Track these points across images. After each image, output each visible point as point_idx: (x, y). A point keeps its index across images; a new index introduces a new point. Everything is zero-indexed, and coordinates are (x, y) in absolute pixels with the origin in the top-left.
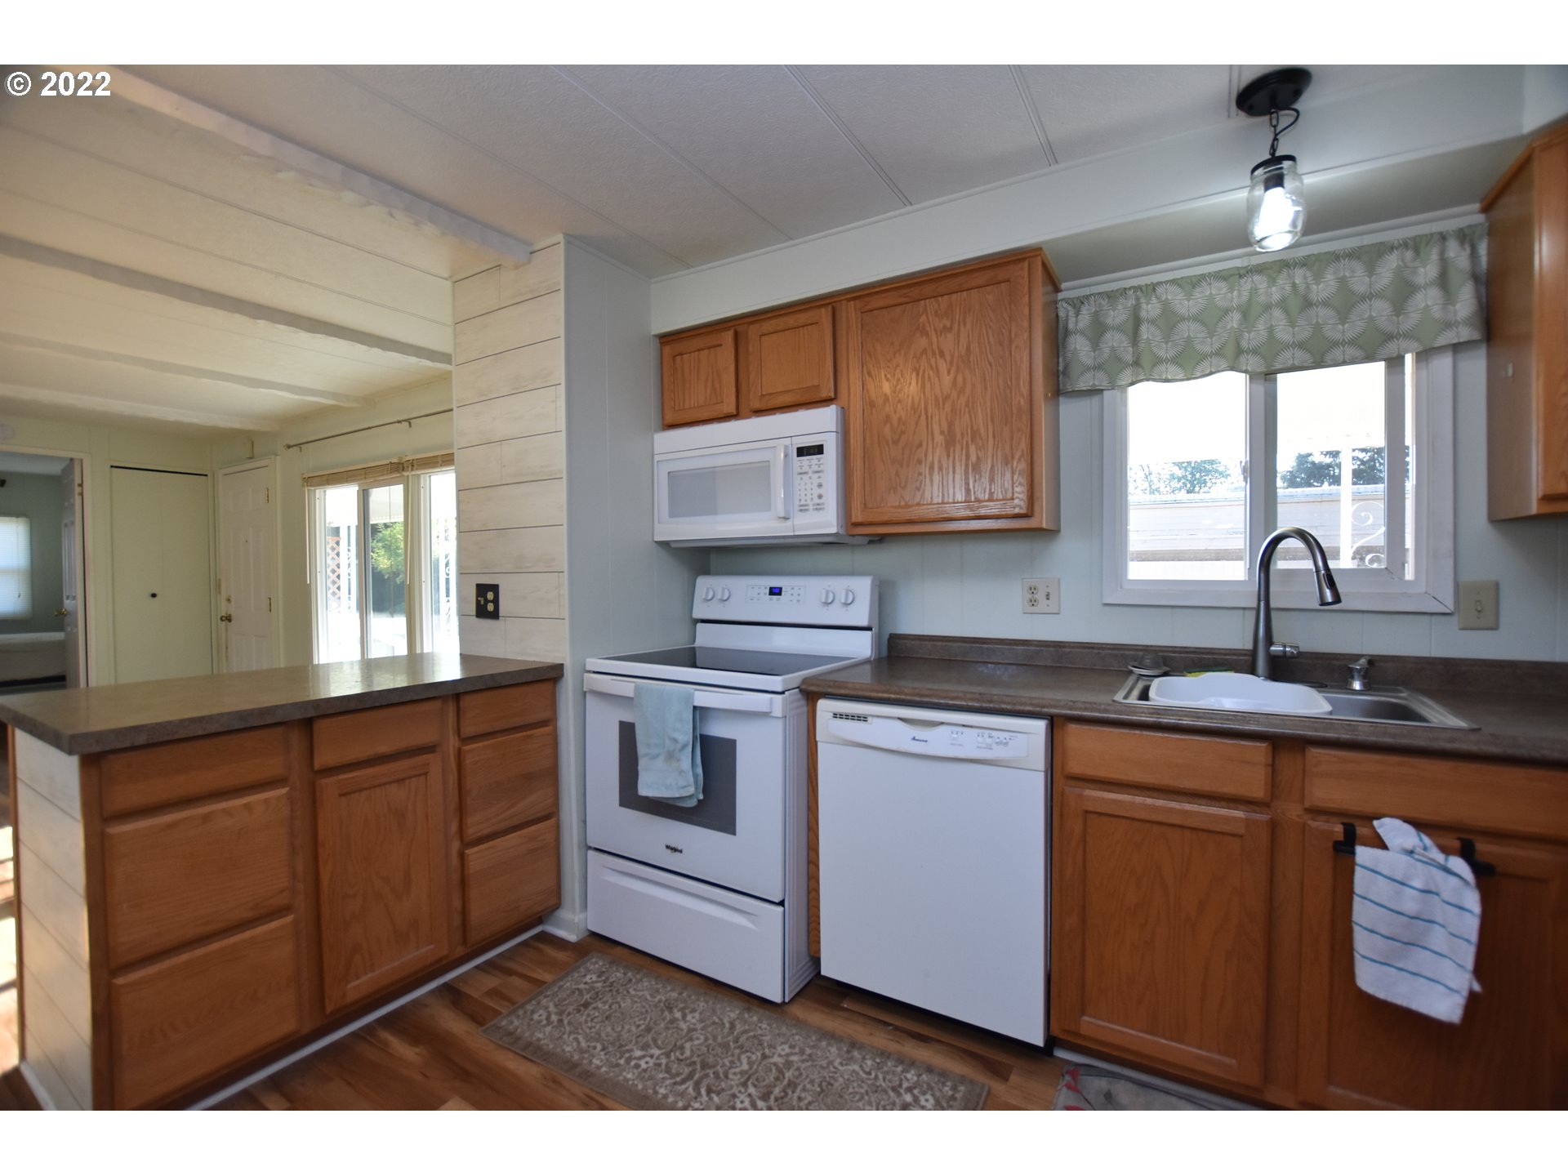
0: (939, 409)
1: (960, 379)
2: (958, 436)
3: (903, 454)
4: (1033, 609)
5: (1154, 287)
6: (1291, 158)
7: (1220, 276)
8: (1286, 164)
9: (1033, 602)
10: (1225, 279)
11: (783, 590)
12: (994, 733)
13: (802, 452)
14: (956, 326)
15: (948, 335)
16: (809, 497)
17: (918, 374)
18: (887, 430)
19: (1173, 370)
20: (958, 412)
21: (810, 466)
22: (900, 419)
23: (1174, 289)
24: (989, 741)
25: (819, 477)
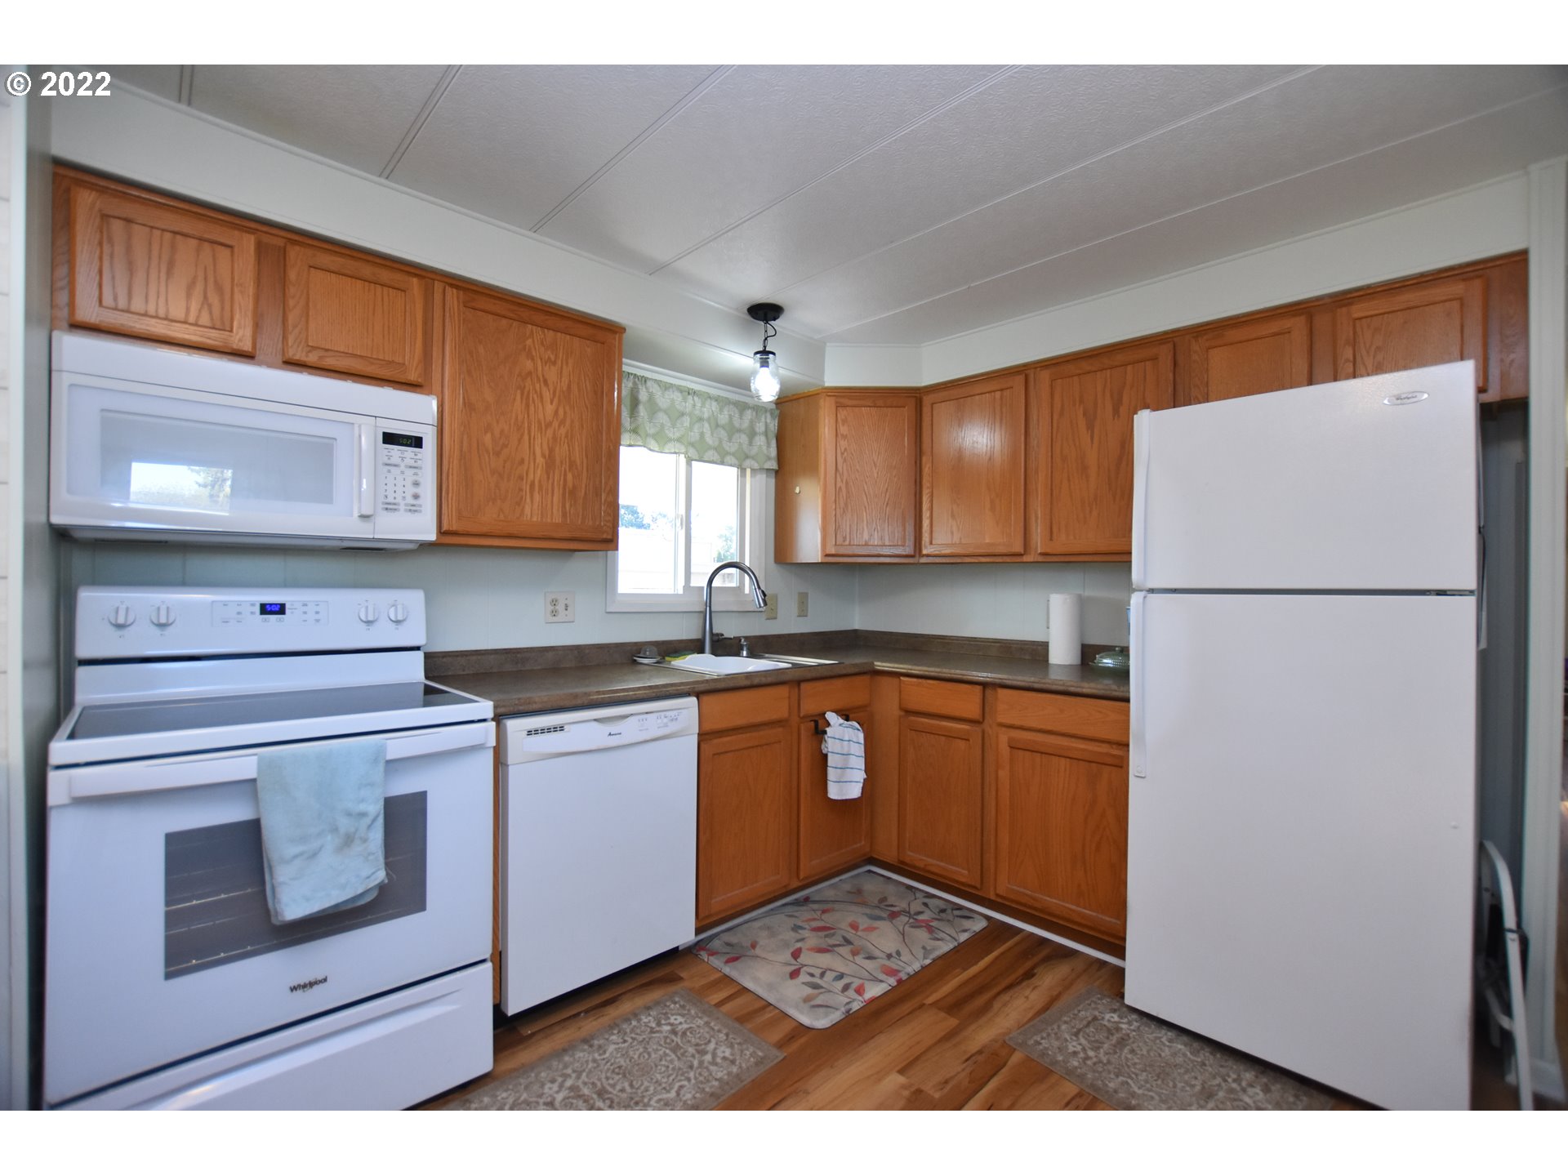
0: (541, 433)
1: (561, 412)
2: (558, 462)
3: (504, 467)
4: (555, 619)
5: (645, 380)
6: (773, 354)
7: (680, 389)
8: (771, 356)
9: (554, 613)
10: (681, 392)
11: (287, 606)
12: (668, 713)
13: (390, 439)
14: (559, 362)
15: (552, 367)
16: (399, 495)
17: (522, 394)
18: (488, 438)
19: (653, 444)
20: (559, 440)
21: (403, 459)
22: (502, 432)
23: (656, 386)
24: (665, 720)
25: (416, 474)
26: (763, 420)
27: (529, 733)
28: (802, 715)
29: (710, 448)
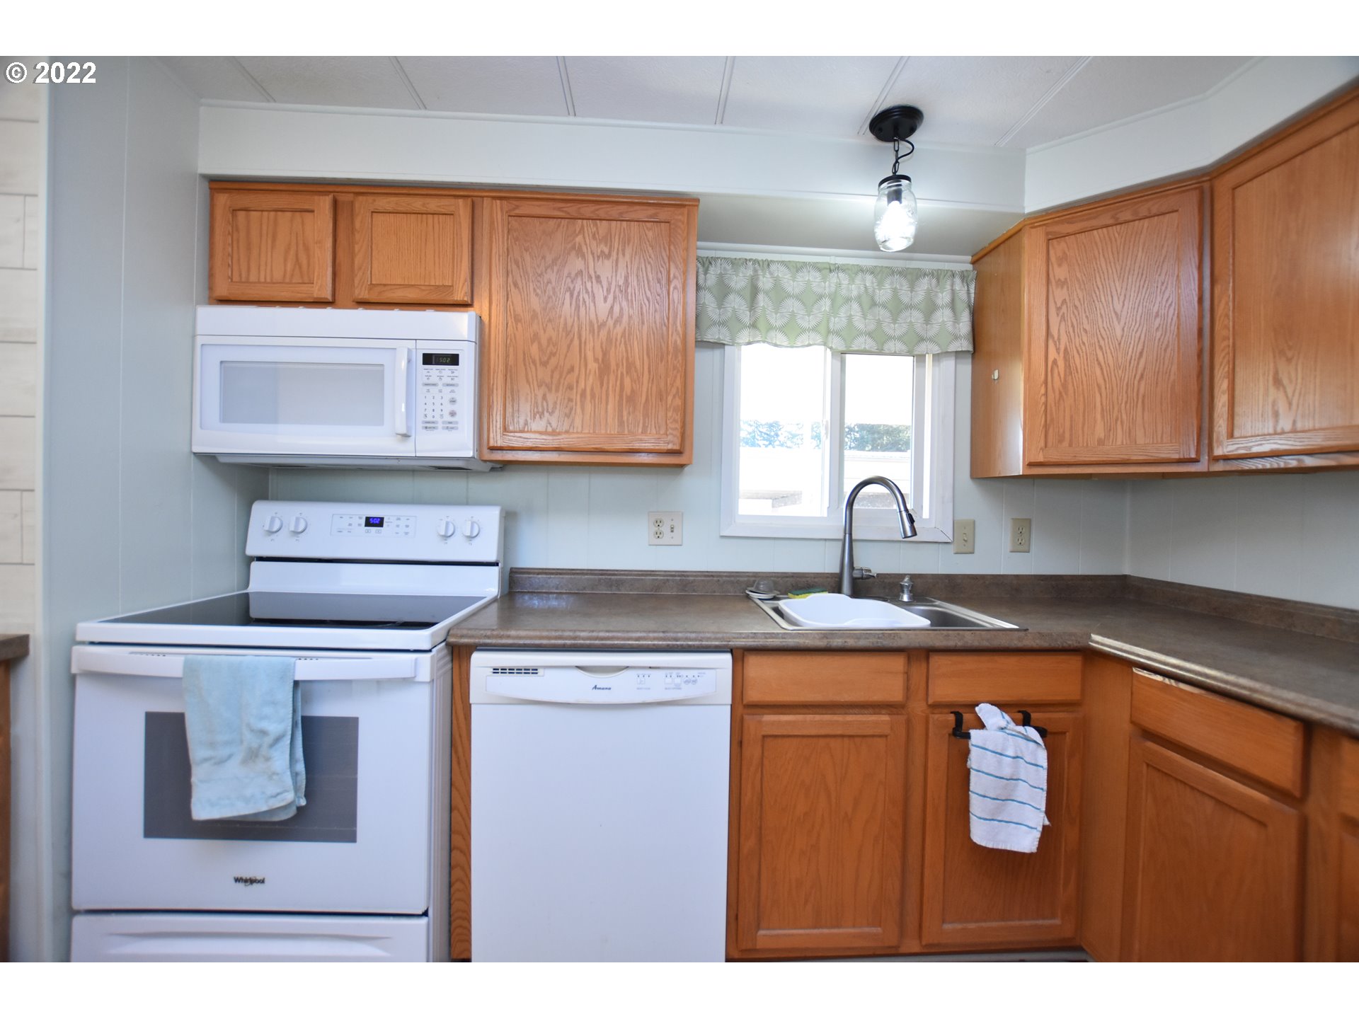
0: (593, 336)
1: (617, 309)
2: (613, 366)
3: (552, 377)
4: (659, 542)
5: (769, 263)
6: (907, 178)
7: (817, 267)
8: (904, 182)
9: (658, 535)
10: (820, 270)
11: (385, 520)
12: (683, 672)
13: (429, 359)
14: (614, 254)
15: (606, 262)
16: (437, 413)
17: (572, 296)
18: (534, 349)
19: (780, 338)
20: (614, 340)
21: (440, 378)
22: (550, 340)
23: (783, 268)
24: (678, 680)
25: (452, 391)
26: (948, 287)
27: (496, 671)
28: (930, 701)
29: (860, 333)
